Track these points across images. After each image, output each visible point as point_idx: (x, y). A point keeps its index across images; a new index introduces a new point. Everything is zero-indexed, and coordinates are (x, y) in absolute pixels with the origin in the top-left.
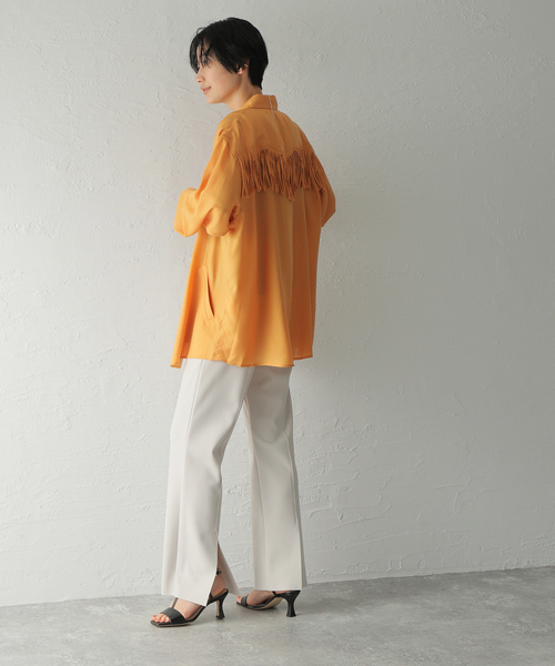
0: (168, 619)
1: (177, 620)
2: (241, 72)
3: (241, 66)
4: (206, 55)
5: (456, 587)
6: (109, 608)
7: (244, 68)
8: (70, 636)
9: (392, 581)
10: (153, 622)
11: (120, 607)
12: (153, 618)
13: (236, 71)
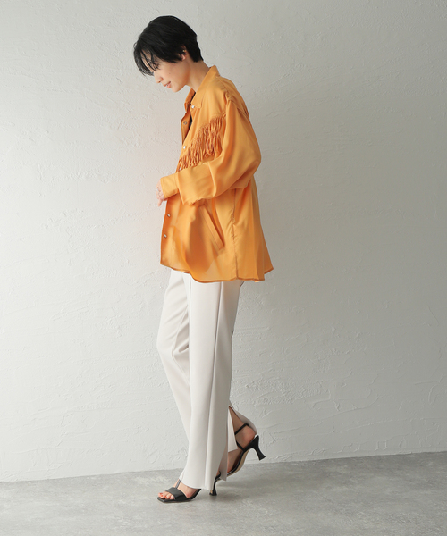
0: (172, 497)
1: (180, 498)
2: (184, 57)
3: (182, 53)
4: (153, 62)
5: (431, 463)
6: (152, 479)
7: (184, 54)
8: (121, 501)
9: (379, 459)
10: (160, 499)
11: (161, 478)
12: (159, 495)
13: (181, 59)
